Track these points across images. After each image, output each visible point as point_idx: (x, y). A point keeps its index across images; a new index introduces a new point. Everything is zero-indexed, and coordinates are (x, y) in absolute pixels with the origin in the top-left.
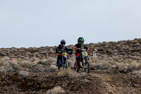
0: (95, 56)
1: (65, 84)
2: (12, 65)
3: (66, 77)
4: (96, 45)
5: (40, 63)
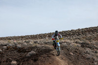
0: (47, 38)
1: (35, 50)
2: (14, 43)
3: (36, 47)
4: (47, 34)
5: (25, 42)
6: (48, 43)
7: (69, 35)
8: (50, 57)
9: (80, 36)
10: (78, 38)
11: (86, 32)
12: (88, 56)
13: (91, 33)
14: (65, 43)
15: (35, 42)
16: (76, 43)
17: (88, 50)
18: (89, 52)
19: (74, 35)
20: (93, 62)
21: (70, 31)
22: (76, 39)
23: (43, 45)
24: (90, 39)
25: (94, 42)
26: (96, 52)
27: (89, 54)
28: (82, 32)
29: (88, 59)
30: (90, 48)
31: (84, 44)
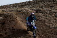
6: (12, 11)
7: (28, 4)
8: (14, 21)
9: (35, 5)
10: (34, 7)
11: (39, 2)
12: (41, 19)
13: (43, 2)
14: (24, 11)
15: (3, 11)
16: (33, 10)
17: (41, 14)
18: (41, 16)
19: (31, 4)
20: (44, 23)
21: (28, 2)
22: (32, 7)
23: (8, 13)
24: (42, 7)
25: (45, 9)
26: (46, 16)
27: (41, 17)
28: (37, 2)
29: (41, 21)
30: (42, 13)
31: (38, 10)
